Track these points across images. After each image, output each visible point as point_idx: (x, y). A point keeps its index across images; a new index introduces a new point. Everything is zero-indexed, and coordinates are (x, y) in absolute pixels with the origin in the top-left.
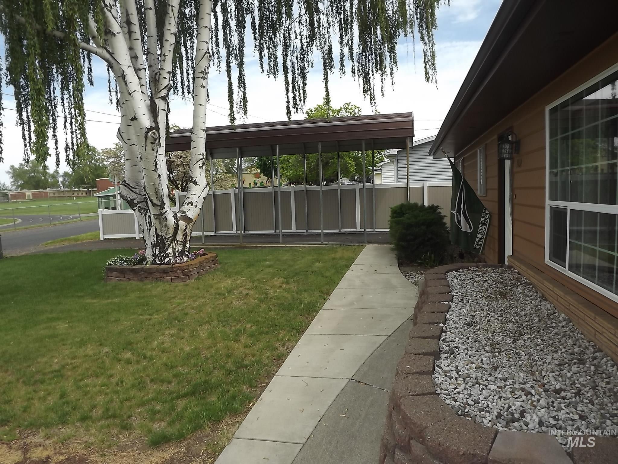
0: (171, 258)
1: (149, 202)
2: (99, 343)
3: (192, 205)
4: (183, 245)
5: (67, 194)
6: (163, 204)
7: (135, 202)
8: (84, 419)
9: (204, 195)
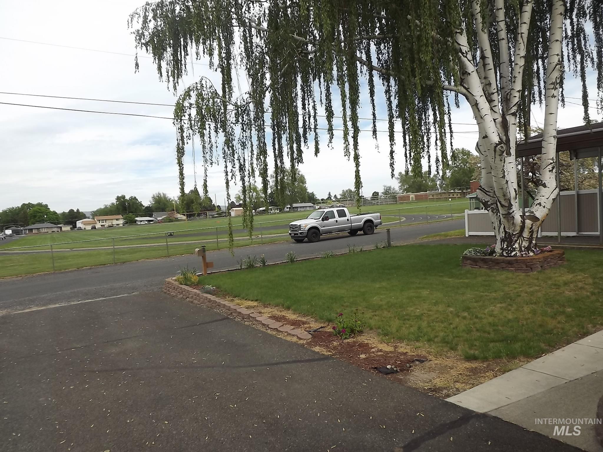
0: (517, 252)
1: (498, 203)
2: (447, 305)
3: (541, 205)
4: (529, 241)
5: (444, 196)
6: (511, 205)
7: (489, 203)
8: (429, 340)
9: (553, 196)
